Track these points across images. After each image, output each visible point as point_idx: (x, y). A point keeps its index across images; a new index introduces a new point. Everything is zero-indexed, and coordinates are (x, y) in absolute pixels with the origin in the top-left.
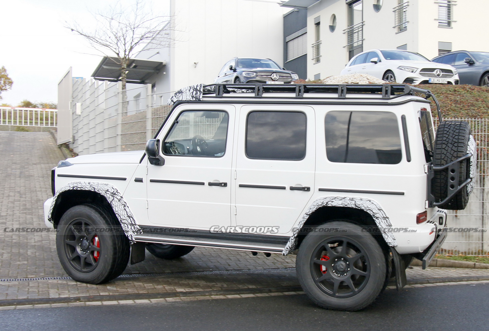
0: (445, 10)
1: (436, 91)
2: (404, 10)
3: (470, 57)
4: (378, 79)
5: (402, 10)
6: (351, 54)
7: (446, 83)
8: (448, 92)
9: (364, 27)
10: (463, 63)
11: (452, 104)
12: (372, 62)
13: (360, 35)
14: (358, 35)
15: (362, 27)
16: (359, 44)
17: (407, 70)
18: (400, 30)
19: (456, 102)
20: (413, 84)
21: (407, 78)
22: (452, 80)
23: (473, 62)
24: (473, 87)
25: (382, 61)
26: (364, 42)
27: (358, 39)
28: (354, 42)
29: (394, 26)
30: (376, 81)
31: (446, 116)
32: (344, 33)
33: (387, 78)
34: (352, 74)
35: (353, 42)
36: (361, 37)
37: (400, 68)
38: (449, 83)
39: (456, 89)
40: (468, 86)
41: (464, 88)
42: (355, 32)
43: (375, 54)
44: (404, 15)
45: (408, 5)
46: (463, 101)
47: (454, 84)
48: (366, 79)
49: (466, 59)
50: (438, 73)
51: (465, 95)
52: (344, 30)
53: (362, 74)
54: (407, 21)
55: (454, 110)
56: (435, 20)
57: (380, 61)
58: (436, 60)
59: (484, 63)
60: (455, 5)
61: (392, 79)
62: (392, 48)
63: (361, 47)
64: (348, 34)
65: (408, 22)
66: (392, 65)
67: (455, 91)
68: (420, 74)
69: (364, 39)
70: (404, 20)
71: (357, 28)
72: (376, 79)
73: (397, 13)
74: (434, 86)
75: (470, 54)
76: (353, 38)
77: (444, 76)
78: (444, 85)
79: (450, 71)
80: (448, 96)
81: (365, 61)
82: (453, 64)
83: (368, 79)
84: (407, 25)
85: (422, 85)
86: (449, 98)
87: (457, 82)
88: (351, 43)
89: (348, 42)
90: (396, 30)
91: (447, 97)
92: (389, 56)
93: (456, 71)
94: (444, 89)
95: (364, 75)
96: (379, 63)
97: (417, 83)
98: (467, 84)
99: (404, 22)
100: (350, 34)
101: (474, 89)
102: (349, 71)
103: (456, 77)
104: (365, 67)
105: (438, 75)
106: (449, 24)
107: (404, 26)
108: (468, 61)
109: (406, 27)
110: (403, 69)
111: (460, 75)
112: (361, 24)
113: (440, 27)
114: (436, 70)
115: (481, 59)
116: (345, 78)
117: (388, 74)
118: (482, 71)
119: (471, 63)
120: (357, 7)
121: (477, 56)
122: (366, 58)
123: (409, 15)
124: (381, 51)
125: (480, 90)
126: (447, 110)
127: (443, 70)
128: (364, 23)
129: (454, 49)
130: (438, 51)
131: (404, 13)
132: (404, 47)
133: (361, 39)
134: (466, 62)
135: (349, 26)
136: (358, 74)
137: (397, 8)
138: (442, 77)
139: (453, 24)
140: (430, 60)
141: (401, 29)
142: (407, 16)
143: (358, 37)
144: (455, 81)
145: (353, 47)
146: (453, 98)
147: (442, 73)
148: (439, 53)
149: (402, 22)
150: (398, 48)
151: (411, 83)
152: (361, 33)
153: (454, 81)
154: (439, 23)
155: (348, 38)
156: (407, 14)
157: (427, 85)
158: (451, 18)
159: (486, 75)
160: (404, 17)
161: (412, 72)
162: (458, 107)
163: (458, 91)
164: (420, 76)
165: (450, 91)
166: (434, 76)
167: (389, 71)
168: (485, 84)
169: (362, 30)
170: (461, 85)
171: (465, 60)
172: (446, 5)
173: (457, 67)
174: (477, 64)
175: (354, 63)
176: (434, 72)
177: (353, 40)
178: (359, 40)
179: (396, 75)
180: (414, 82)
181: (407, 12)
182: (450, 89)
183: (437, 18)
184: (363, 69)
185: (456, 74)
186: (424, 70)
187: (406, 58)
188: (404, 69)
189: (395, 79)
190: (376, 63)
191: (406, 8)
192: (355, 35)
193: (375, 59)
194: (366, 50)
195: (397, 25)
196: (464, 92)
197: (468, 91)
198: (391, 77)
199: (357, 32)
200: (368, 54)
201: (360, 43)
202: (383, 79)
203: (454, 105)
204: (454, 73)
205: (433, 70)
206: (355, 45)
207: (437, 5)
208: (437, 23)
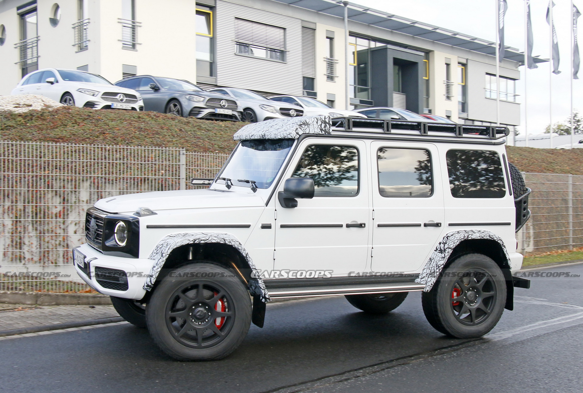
0: (129, 31)
1: (118, 117)
2: (85, 27)
3: (155, 83)
4: (55, 101)
5: (83, 27)
6: (24, 72)
7: (130, 109)
8: (132, 119)
9: (39, 42)
10: (148, 88)
11: (136, 132)
12: (48, 82)
13: (35, 52)
14: (32, 51)
15: (37, 43)
16: (33, 61)
17: (87, 93)
18: (81, 49)
19: (140, 129)
20: (94, 109)
21: (88, 102)
22: (137, 106)
23: (158, 87)
24: (158, 114)
25: (59, 81)
26: (39, 59)
27: (32, 56)
28: (28, 58)
29: (74, 44)
30: (52, 103)
31: (130, 144)
32: (15, 48)
33: (65, 101)
34: (24, 94)
35: (26, 58)
36: (36, 54)
37: (80, 90)
38: (133, 109)
39: (140, 116)
40: (153, 113)
41: (148, 115)
42: (28, 47)
43: (51, 74)
44: (85, 32)
45: (89, 22)
46: (148, 129)
47: (138, 110)
48: (41, 101)
49: (151, 85)
50: (122, 98)
51: (149, 122)
52: (15, 44)
53: (36, 95)
54: (88, 39)
55: (138, 138)
56: (119, 40)
57: (57, 82)
58: (120, 84)
59: (169, 89)
60: (140, 26)
61: (71, 102)
62: (72, 68)
63: (36, 65)
64: (21, 49)
65: (89, 41)
66: (71, 87)
67: (139, 117)
68: (102, 98)
69: (39, 56)
70: (85, 38)
71: (31, 43)
72: (53, 101)
73: (77, 30)
74: (117, 111)
75: (155, 79)
76: (26, 54)
77: (127, 101)
78: (127, 111)
79: (134, 97)
80: (132, 123)
81: (40, 81)
82: (137, 89)
83: (43, 101)
84: (88, 44)
85: (104, 110)
86: (133, 124)
87: (141, 108)
88: (24, 59)
89: (21, 58)
90: (76, 49)
91: (130, 124)
92: (67, 76)
93: (140, 96)
94: (127, 115)
95: (39, 97)
96: (56, 84)
97: (99, 107)
98: (152, 111)
99: (85, 40)
100: (23, 49)
101: (159, 117)
102: (21, 91)
103: (141, 103)
104: (40, 87)
105: (122, 100)
106: (134, 46)
107: (84, 44)
108: (153, 86)
109: (87, 46)
110: (83, 91)
111: (145, 101)
112: (36, 39)
113: (124, 48)
114: (119, 95)
115: (166, 85)
116: (16, 98)
117: (66, 97)
118: (167, 98)
119: (156, 89)
120: (31, 19)
121: (163, 82)
122: (41, 78)
123: (90, 34)
124: (58, 71)
125: (165, 118)
126: (131, 138)
127: (127, 95)
128: (39, 38)
129: (140, 73)
130: (122, 74)
131: (85, 30)
132: (84, 68)
133: (36, 56)
134: (151, 88)
135: (21, 40)
136: (32, 95)
137: (77, 25)
138: (124, 102)
139: (138, 47)
140: (112, 83)
141: (82, 47)
142: (88, 35)
143: (32, 54)
144: (140, 107)
145: (27, 64)
146: (137, 125)
147: (125, 99)
148: (123, 76)
149: (83, 40)
150: (78, 68)
151: (92, 108)
152: (36, 49)
153: (138, 107)
154: (123, 44)
155: (21, 53)
156: (88, 32)
157: (110, 110)
158: (136, 40)
159: (171, 102)
160: (85, 35)
161: (93, 95)
162: (142, 135)
163: (143, 118)
164: (102, 100)
165: (134, 118)
166: (117, 101)
167: (67, 93)
168: (170, 111)
169: (37, 46)
170: (145, 112)
171: (149, 86)
172: (131, 26)
173: (142, 93)
174: (162, 90)
175: (27, 82)
176: (117, 97)
177: (26, 56)
178: (34, 57)
179: (75, 98)
180: (95, 106)
181: (87, 30)
182: (134, 116)
183: (121, 39)
184: (38, 89)
185: (140, 100)
186: (106, 94)
187: (87, 80)
188: (85, 92)
189: (74, 102)
190: (52, 83)
191: (87, 25)
192: (29, 51)
193: (52, 79)
194: (41, 69)
195: (77, 43)
196: (148, 120)
197: (152, 118)
198: (70, 100)
199: (31, 47)
200: (43, 73)
201: (35, 60)
202: (61, 102)
203: (138, 133)
204: (138, 99)
205: (116, 94)
206: (29, 62)
207: (120, 25)
208: (120, 45)
